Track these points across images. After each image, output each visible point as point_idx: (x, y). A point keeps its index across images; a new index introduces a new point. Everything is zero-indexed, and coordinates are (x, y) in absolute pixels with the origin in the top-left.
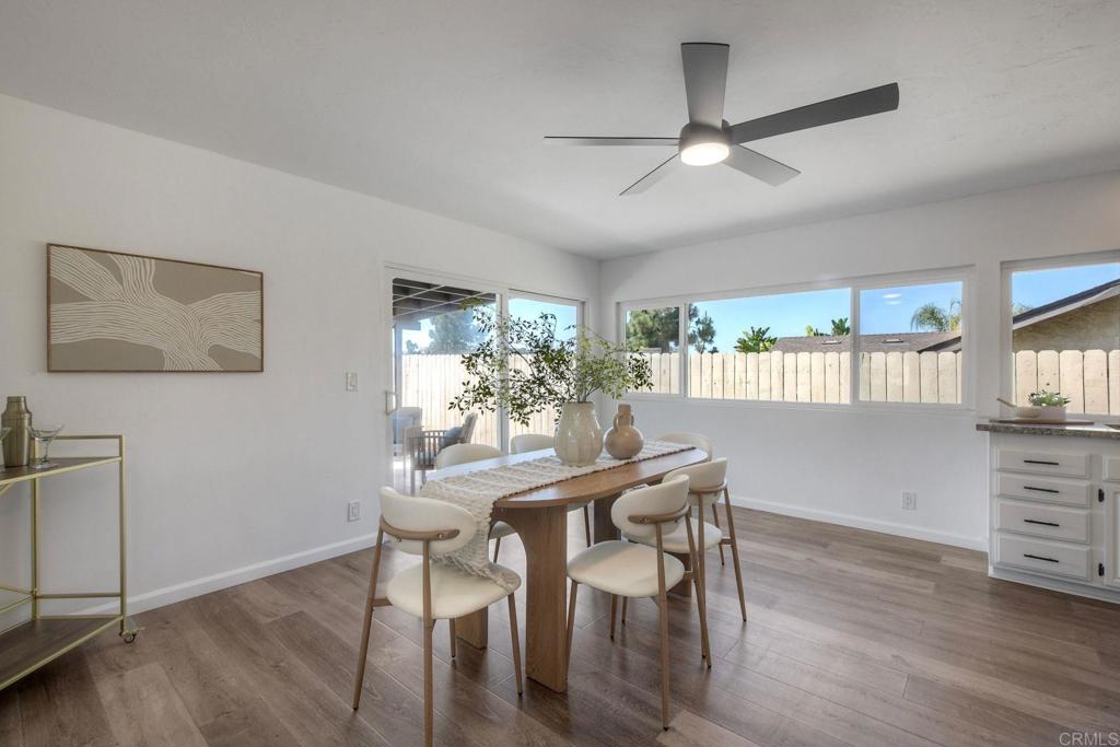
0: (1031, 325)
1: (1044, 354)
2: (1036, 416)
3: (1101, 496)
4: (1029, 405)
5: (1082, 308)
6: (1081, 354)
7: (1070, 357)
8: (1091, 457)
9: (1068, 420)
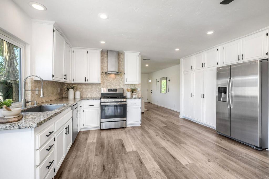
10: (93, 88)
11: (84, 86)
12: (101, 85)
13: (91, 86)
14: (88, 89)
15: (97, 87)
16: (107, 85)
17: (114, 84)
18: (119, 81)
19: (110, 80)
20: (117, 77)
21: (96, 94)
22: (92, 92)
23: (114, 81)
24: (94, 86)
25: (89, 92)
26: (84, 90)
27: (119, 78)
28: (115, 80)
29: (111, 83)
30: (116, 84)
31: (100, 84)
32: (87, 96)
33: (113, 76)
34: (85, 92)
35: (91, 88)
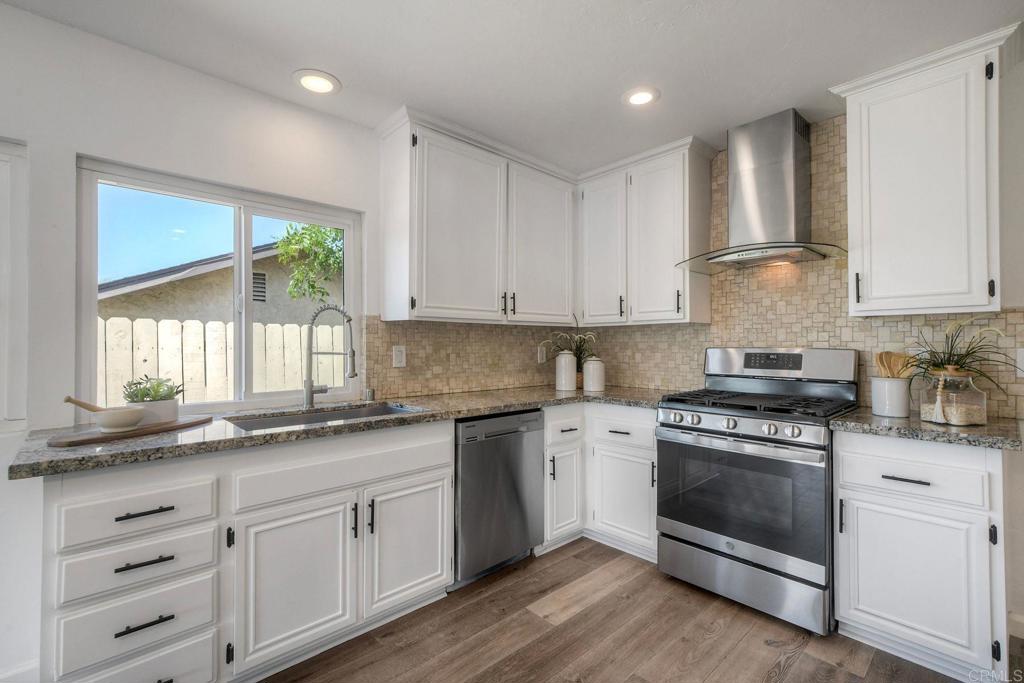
0: (123, 295)
1: (140, 323)
2: (135, 424)
3: (231, 539)
4: (123, 403)
5: (171, 283)
6: (179, 324)
7: (168, 327)
8: (218, 481)
9: (183, 419)
10: (675, 349)
11: (638, 336)
12: (714, 329)
13: (665, 338)
14: (653, 349)
15: (694, 342)
16: (748, 330)
17: (793, 319)
18: (830, 298)
19: (767, 302)
20: (812, 278)
21: (690, 376)
22: (671, 364)
23: (788, 303)
24: (679, 339)
25: (656, 365)
26: (638, 356)
27: (825, 278)
28: (797, 299)
29: (770, 316)
30: (807, 323)
31: (709, 325)
32: (652, 386)
33: (783, 270)
34: (642, 367)
35: (665, 346)
